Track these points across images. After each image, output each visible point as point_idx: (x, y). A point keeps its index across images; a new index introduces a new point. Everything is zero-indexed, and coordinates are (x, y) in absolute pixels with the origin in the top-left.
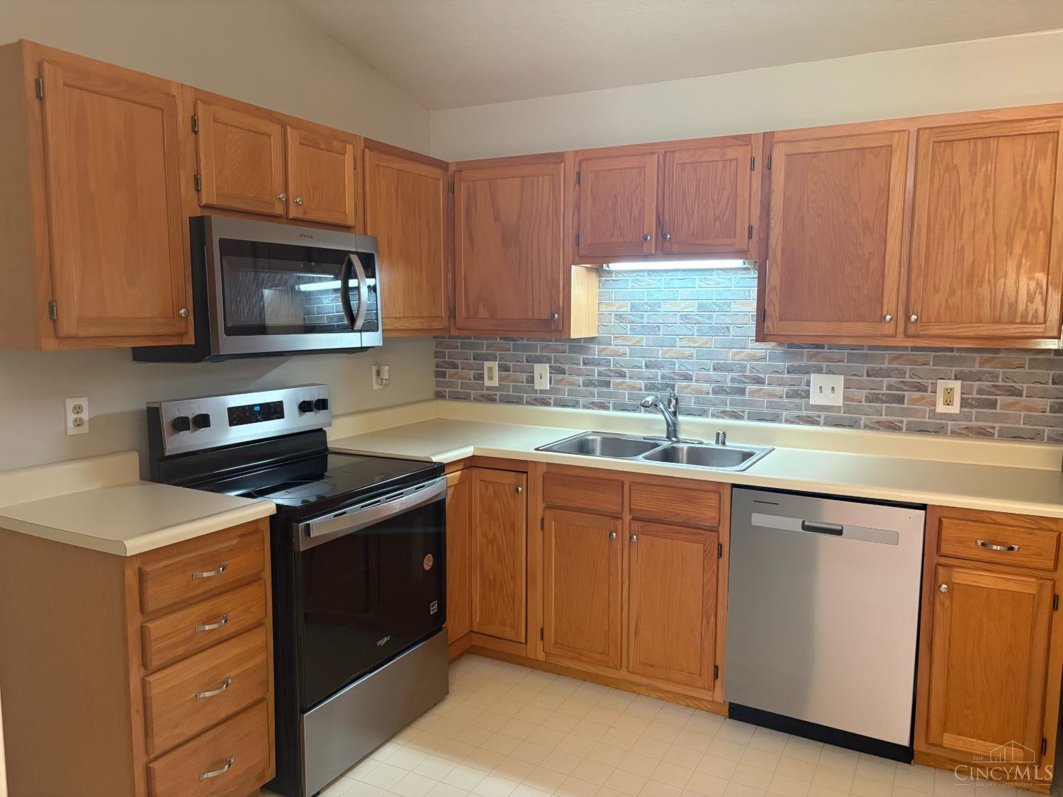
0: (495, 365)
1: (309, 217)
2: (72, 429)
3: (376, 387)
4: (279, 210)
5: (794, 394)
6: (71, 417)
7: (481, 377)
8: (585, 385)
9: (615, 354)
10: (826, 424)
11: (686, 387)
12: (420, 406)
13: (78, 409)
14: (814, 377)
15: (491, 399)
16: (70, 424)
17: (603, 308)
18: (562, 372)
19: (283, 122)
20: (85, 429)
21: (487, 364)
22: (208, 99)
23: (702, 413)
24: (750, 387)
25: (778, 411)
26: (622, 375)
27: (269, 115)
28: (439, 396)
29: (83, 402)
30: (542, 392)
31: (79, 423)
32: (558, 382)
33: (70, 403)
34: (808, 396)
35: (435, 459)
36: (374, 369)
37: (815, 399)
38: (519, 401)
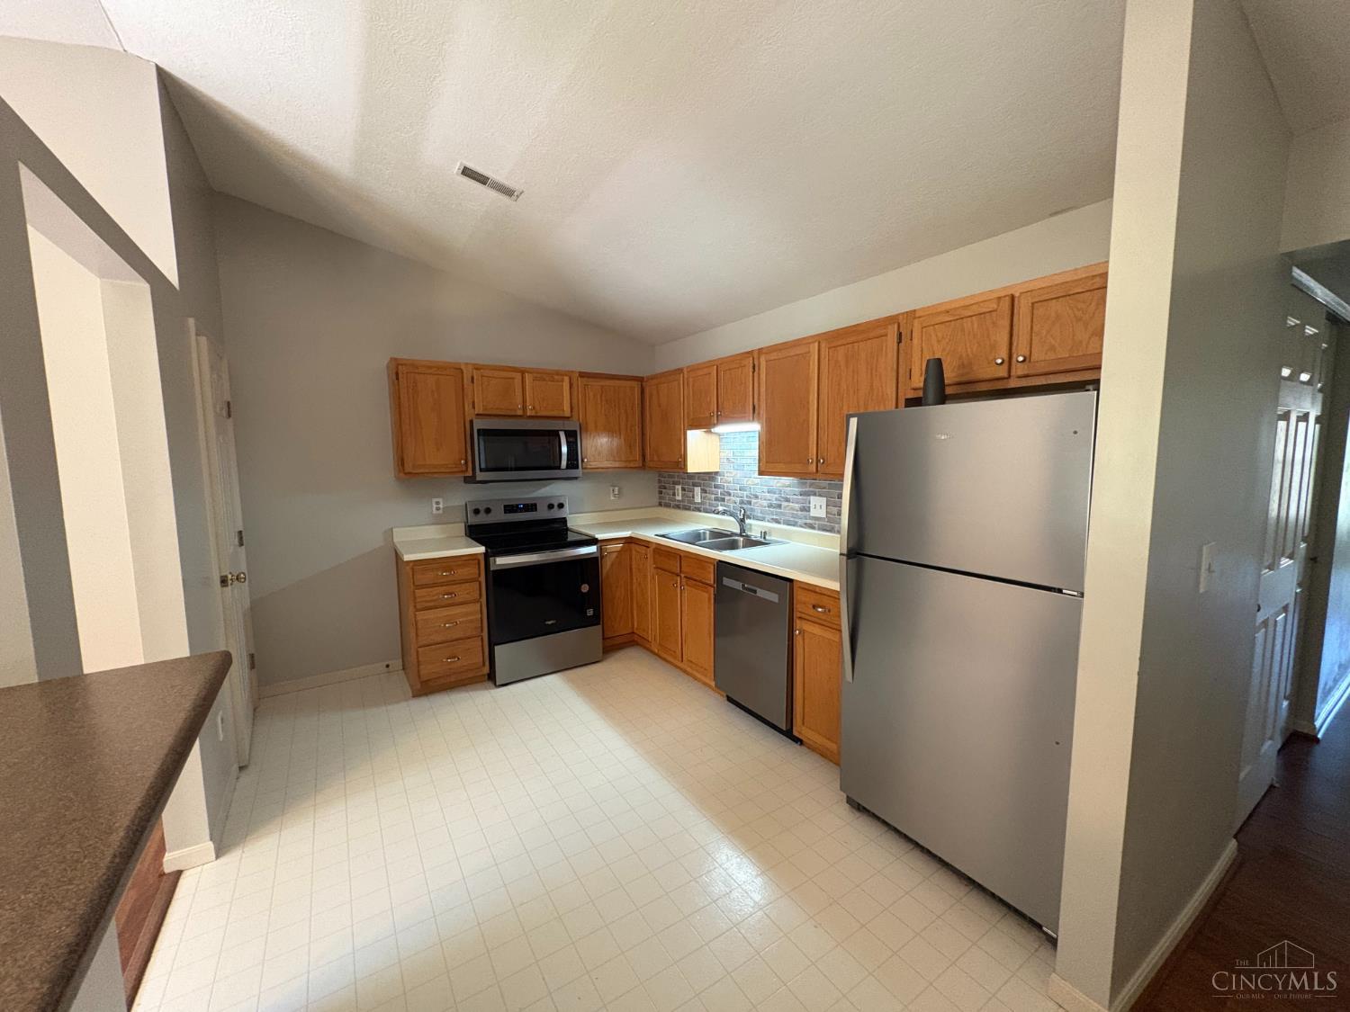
0: (679, 487)
1: (539, 414)
2: (435, 511)
3: (612, 498)
4: (520, 412)
5: (804, 509)
6: (435, 506)
7: (674, 494)
8: (715, 500)
9: (726, 482)
10: (819, 529)
11: (756, 503)
12: (643, 510)
13: (438, 503)
14: (812, 498)
15: (678, 507)
16: (434, 509)
17: (722, 454)
18: (705, 492)
19: (523, 372)
20: (441, 512)
21: (677, 487)
22: (477, 368)
23: (763, 519)
24: (784, 504)
25: (796, 520)
26: (730, 495)
27: (515, 370)
28: (660, 504)
29: (440, 500)
30: (698, 503)
31: (438, 509)
32: (704, 498)
33: (435, 500)
34: (809, 511)
35: (597, 536)
36: (611, 489)
37: (813, 513)
38: (688, 509)
